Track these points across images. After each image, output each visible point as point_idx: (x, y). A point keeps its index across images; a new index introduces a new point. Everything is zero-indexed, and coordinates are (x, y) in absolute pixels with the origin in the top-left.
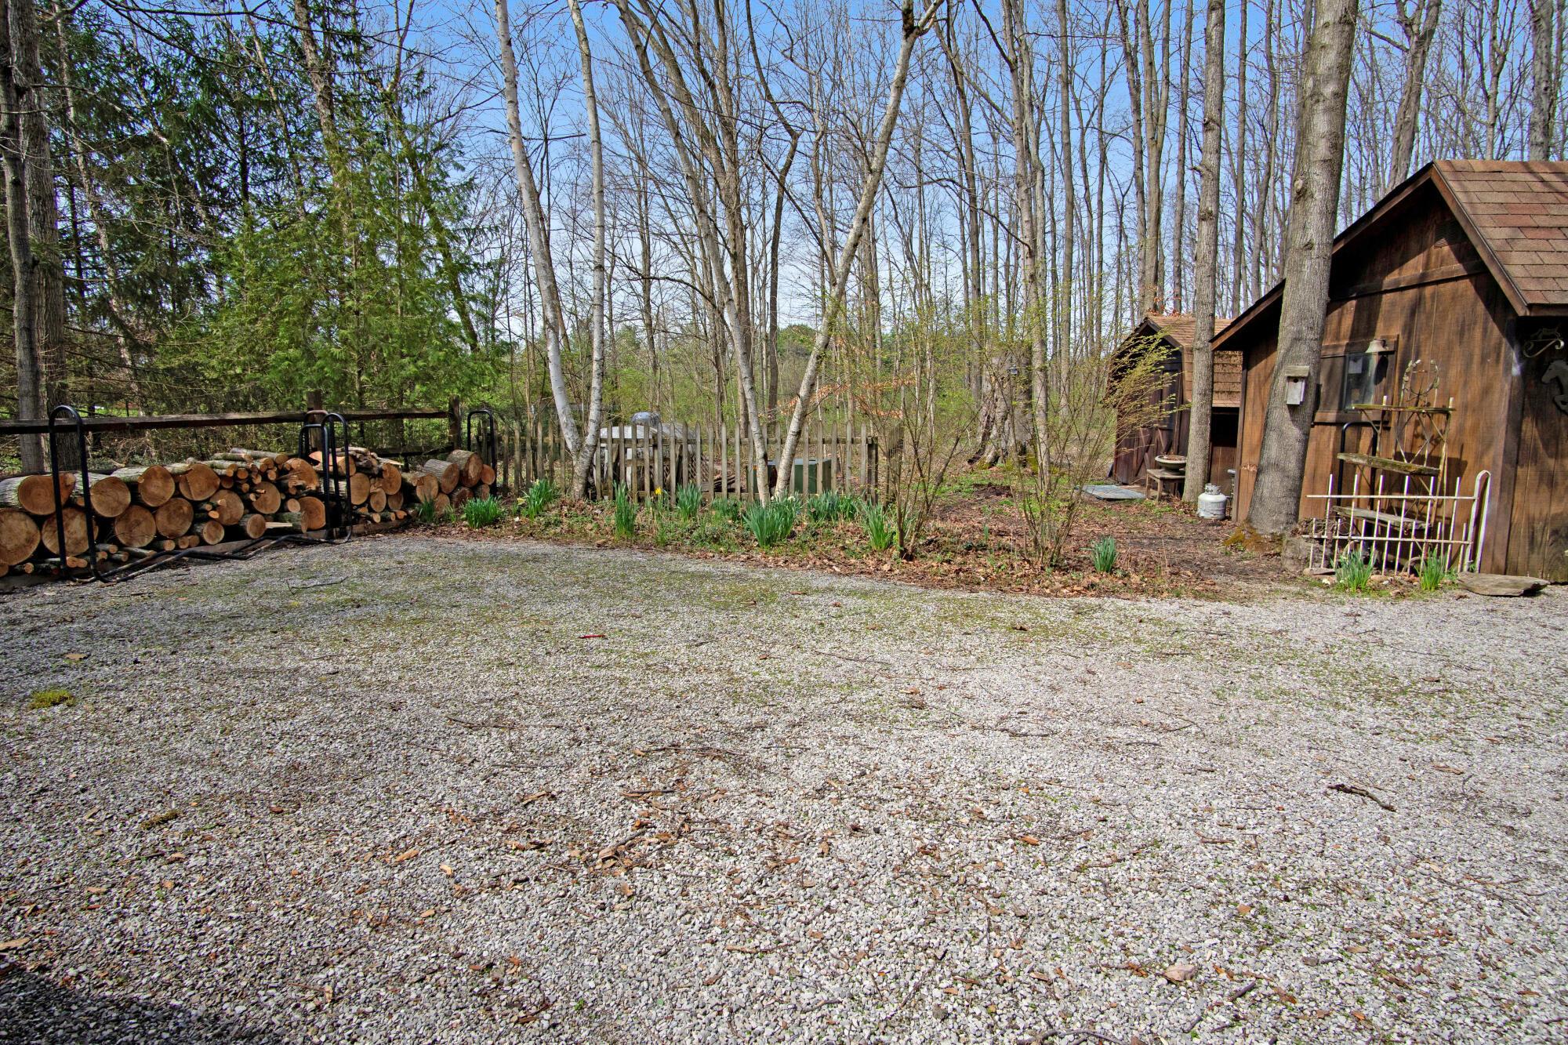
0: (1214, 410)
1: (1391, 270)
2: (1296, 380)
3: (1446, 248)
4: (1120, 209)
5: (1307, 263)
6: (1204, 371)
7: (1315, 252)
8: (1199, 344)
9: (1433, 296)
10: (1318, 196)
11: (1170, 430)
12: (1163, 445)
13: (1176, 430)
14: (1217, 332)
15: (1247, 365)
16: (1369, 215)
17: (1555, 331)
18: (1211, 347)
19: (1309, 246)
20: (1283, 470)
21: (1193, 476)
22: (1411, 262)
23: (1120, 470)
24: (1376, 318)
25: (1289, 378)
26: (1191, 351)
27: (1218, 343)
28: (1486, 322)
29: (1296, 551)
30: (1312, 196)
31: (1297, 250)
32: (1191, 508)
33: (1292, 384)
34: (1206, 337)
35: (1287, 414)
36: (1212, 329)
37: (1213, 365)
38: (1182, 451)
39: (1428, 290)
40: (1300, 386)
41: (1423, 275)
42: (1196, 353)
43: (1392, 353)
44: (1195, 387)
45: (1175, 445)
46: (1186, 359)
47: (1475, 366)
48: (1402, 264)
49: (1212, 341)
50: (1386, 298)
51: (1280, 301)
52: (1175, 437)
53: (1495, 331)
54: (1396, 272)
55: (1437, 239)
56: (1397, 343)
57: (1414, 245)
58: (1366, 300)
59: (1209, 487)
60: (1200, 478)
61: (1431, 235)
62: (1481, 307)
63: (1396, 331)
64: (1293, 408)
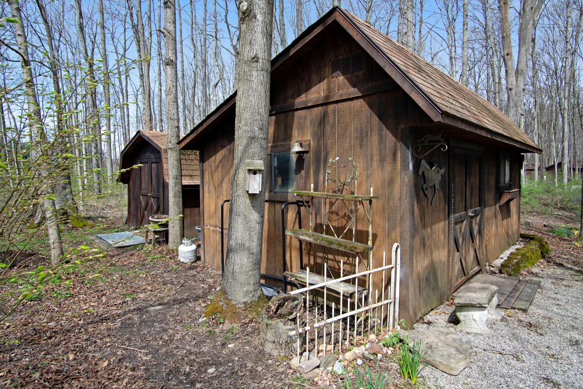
0: (184, 187)
1: (299, 95)
2: (255, 172)
3: (341, 78)
4: (136, 96)
5: (255, 73)
6: (175, 163)
7: (260, 65)
8: (170, 145)
9: (334, 112)
10: (259, 17)
11: (158, 198)
12: (155, 207)
13: (162, 198)
14: (181, 138)
15: (202, 160)
16: (287, 50)
17: (439, 138)
18: (178, 147)
19: (255, 59)
20: (249, 249)
21: (174, 231)
22: (314, 89)
23: (131, 220)
24: (292, 128)
25: (249, 170)
26: (166, 151)
27: (183, 144)
28: (380, 130)
29: (277, 334)
30: (255, 17)
31: (246, 62)
32: (174, 254)
33: (252, 175)
34: (174, 141)
35: (248, 201)
36: (178, 136)
37: (181, 159)
38: (166, 212)
39: (331, 107)
40: (258, 178)
41: (327, 97)
42: (169, 152)
43: (307, 152)
44: (170, 173)
45: (161, 208)
46: (163, 155)
47: (375, 164)
48: (307, 90)
49: (179, 143)
50: (297, 114)
51: (234, 106)
52: (161, 203)
53: (390, 138)
54: (303, 96)
55: (333, 72)
56: (309, 145)
57: (315, 77)
58: (282, 116)
59: (185, 241)
60: (178, 233)
61: (328, 70)
62: (375, 119)
63: (308, 137)
64: (252, 196)
